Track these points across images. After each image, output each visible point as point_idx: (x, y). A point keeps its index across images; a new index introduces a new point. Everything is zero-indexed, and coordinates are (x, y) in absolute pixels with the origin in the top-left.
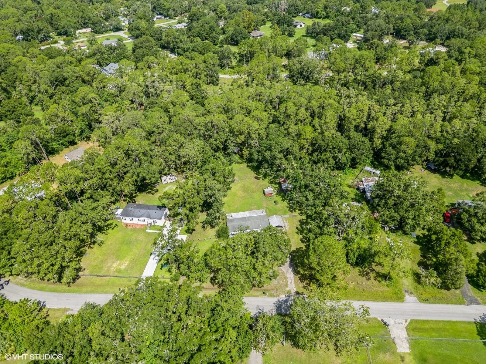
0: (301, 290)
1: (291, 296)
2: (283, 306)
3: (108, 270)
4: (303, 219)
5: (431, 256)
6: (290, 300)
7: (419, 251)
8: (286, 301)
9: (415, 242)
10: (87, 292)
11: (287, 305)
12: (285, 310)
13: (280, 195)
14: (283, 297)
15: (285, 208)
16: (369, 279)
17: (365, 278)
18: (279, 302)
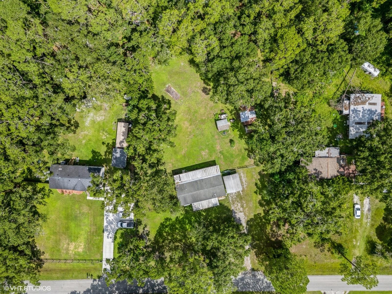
0: (257, 267)
1: (247, 273)
2: (240, 284)
3: (67, 253)
6: (246, 278)
8: (242, 279)
10: (58, 279)
11: (243, 283)
12: (242, 288)
13: (237, 127)
15: (243, 151)
16: (322, 251)
17: (319, 249)
18: (236, 280)
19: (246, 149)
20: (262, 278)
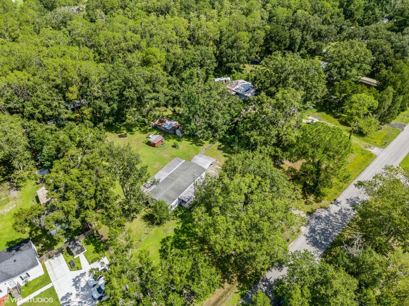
0: (308, 208)
1: (308, 222)
2: (318, 237)
4: (220, 146)
5: (338, 114)
6: (315, 226)
7: (328, 115)
8: (313, 230)
9: (317, 112)
11: (319, 233)
12: (325, 240)
13: (170, 138)
14: (305, 230)
15: (190, 146)
18: (308, 237)
19: (192, 144)
20: (327, 213)
